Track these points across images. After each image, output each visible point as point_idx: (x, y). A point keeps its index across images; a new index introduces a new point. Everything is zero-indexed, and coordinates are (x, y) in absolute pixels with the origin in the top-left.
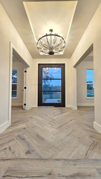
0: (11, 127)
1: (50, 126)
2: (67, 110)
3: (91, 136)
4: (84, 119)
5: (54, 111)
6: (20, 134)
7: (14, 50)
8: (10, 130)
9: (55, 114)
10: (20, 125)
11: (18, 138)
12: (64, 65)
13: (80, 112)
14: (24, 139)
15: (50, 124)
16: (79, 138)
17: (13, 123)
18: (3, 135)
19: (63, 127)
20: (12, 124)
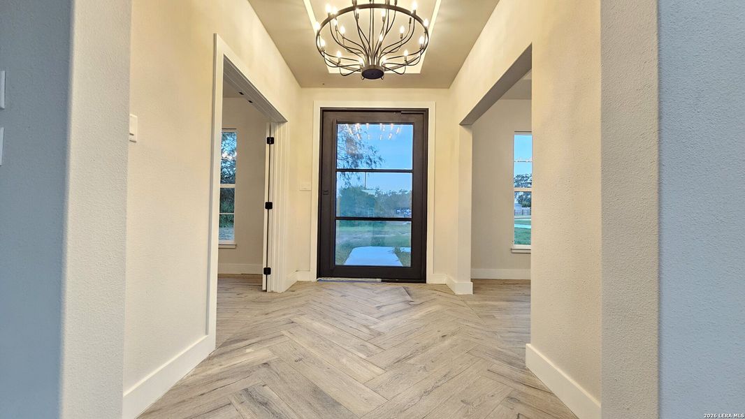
0: (216, 359)
1: (361, 355)
2: (433, 296)
3: (510, 398)
4: (495, 333)
5: (382, 299)
6: (249, 383)
7: (228, 66)
8: (215, 370)
9: (384, 309)
10: (248, 351)
11: (244, 398)
12: (424, 113)
13: (482, 303)
14: (265, 404)
15: (362, 348)
16: (468, 404)
17: (224, 345)
18: (187, 386)
19: (412, 361)
20: (218, 347)
